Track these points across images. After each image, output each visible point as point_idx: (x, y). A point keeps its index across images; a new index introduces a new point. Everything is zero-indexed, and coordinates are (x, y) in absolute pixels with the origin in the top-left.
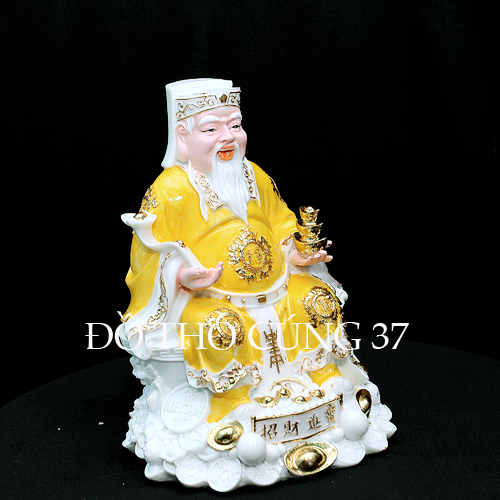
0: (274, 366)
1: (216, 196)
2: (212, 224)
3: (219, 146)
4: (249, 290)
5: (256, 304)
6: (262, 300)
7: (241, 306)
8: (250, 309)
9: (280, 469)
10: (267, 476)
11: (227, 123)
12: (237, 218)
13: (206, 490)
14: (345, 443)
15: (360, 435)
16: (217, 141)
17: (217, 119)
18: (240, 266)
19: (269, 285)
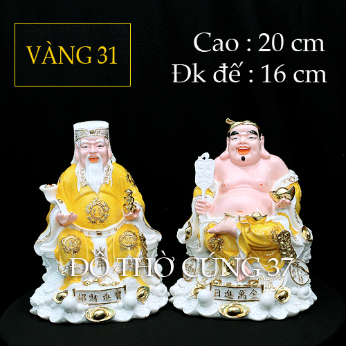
0: (100, 268)
1: (85, 180)
2: (81, 194)
3: (89, 155)
4: (93, 228)
5: (96, 236)
6: (99, 234)
7: (88, 235)
8: (92, 238)
9: (83, 316)
10: (75, 319)
11: (94, 144)
12: (94, 192)
13: (47, 321)
14: (124, 310)
15: (132, 308)
16: (88, 153)
17: (88, 142)
18: (90, 216)
19: (104, 227)
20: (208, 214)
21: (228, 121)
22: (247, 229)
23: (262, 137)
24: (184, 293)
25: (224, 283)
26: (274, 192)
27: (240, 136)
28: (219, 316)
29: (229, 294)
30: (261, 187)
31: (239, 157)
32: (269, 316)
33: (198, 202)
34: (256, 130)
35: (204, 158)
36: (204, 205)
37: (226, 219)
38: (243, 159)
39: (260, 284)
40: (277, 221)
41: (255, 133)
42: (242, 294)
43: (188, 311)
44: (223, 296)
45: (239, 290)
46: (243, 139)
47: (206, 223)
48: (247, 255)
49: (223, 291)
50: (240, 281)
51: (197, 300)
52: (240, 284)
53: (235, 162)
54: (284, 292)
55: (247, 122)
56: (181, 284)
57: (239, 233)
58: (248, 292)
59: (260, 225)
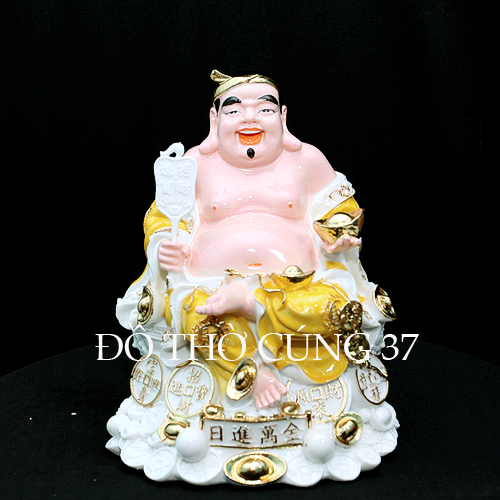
20: (185, 269)
21: (216, 75)
22: (277, 303)
23: (284, 107)
24: (142, 434)
25: (231, 412)
26: (321, 221)
27: (244, 107)
28: (224, 481)
29: (242, 435)
30: (291, 211)
31: (244, 150)
32: (326, 475)
33: (164, 246)
34: (275, 93)
35: (173, 155)
36: (178, 253)
37: (228, 282)
38: (251, 153)
39: (303, 410)
40: (332, 281)
41: (273, 100)
42: (268, 433)
43: (156, 472)
44: (228, 440)
45: (262, 426)
46: (250, 114)
47: (184, 288)
48: (275, 354)
49: (229, 430)
50: (264, 408)
51: (174, 450)
52: (264, 413)
53: (231, 160)
54: (350, 424)
55: (257, 78)
56: (130, 412)
57: (261, 311)
58: (280, 430)
59: (303, 292)
